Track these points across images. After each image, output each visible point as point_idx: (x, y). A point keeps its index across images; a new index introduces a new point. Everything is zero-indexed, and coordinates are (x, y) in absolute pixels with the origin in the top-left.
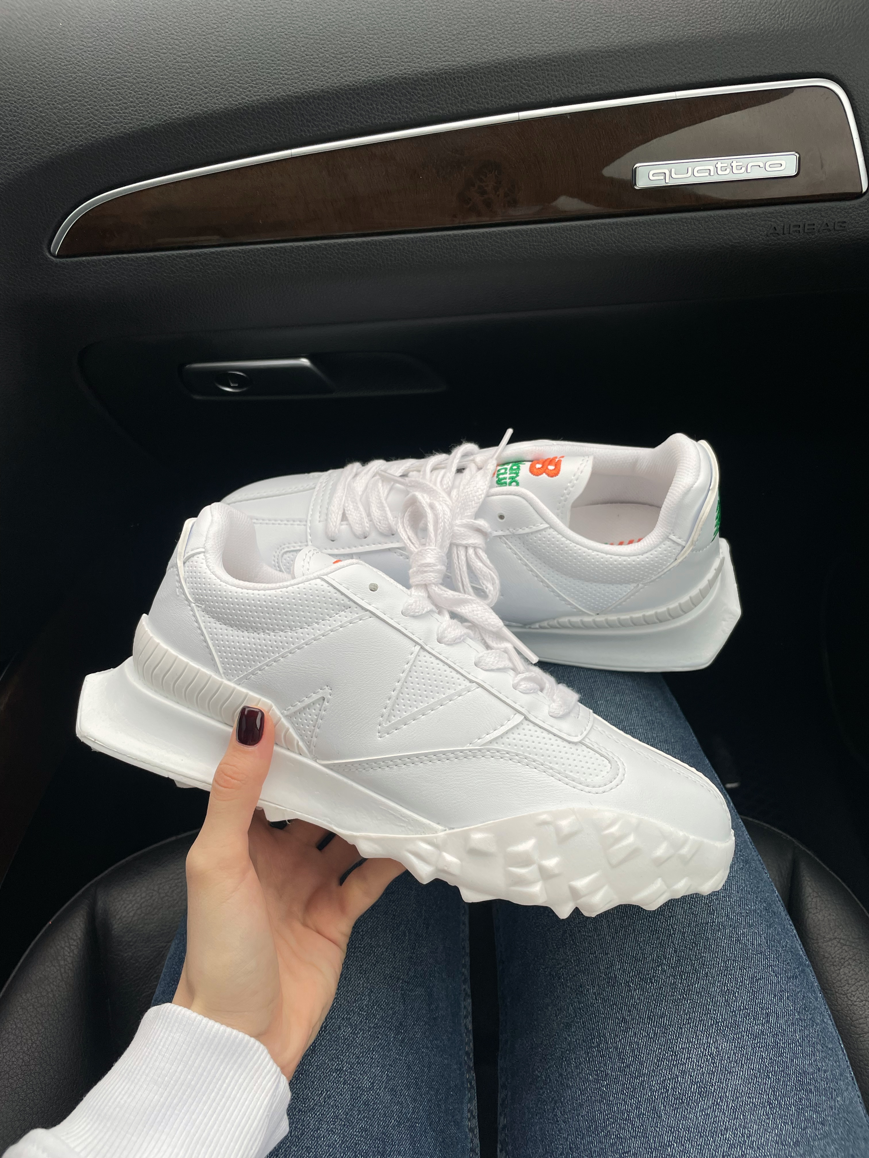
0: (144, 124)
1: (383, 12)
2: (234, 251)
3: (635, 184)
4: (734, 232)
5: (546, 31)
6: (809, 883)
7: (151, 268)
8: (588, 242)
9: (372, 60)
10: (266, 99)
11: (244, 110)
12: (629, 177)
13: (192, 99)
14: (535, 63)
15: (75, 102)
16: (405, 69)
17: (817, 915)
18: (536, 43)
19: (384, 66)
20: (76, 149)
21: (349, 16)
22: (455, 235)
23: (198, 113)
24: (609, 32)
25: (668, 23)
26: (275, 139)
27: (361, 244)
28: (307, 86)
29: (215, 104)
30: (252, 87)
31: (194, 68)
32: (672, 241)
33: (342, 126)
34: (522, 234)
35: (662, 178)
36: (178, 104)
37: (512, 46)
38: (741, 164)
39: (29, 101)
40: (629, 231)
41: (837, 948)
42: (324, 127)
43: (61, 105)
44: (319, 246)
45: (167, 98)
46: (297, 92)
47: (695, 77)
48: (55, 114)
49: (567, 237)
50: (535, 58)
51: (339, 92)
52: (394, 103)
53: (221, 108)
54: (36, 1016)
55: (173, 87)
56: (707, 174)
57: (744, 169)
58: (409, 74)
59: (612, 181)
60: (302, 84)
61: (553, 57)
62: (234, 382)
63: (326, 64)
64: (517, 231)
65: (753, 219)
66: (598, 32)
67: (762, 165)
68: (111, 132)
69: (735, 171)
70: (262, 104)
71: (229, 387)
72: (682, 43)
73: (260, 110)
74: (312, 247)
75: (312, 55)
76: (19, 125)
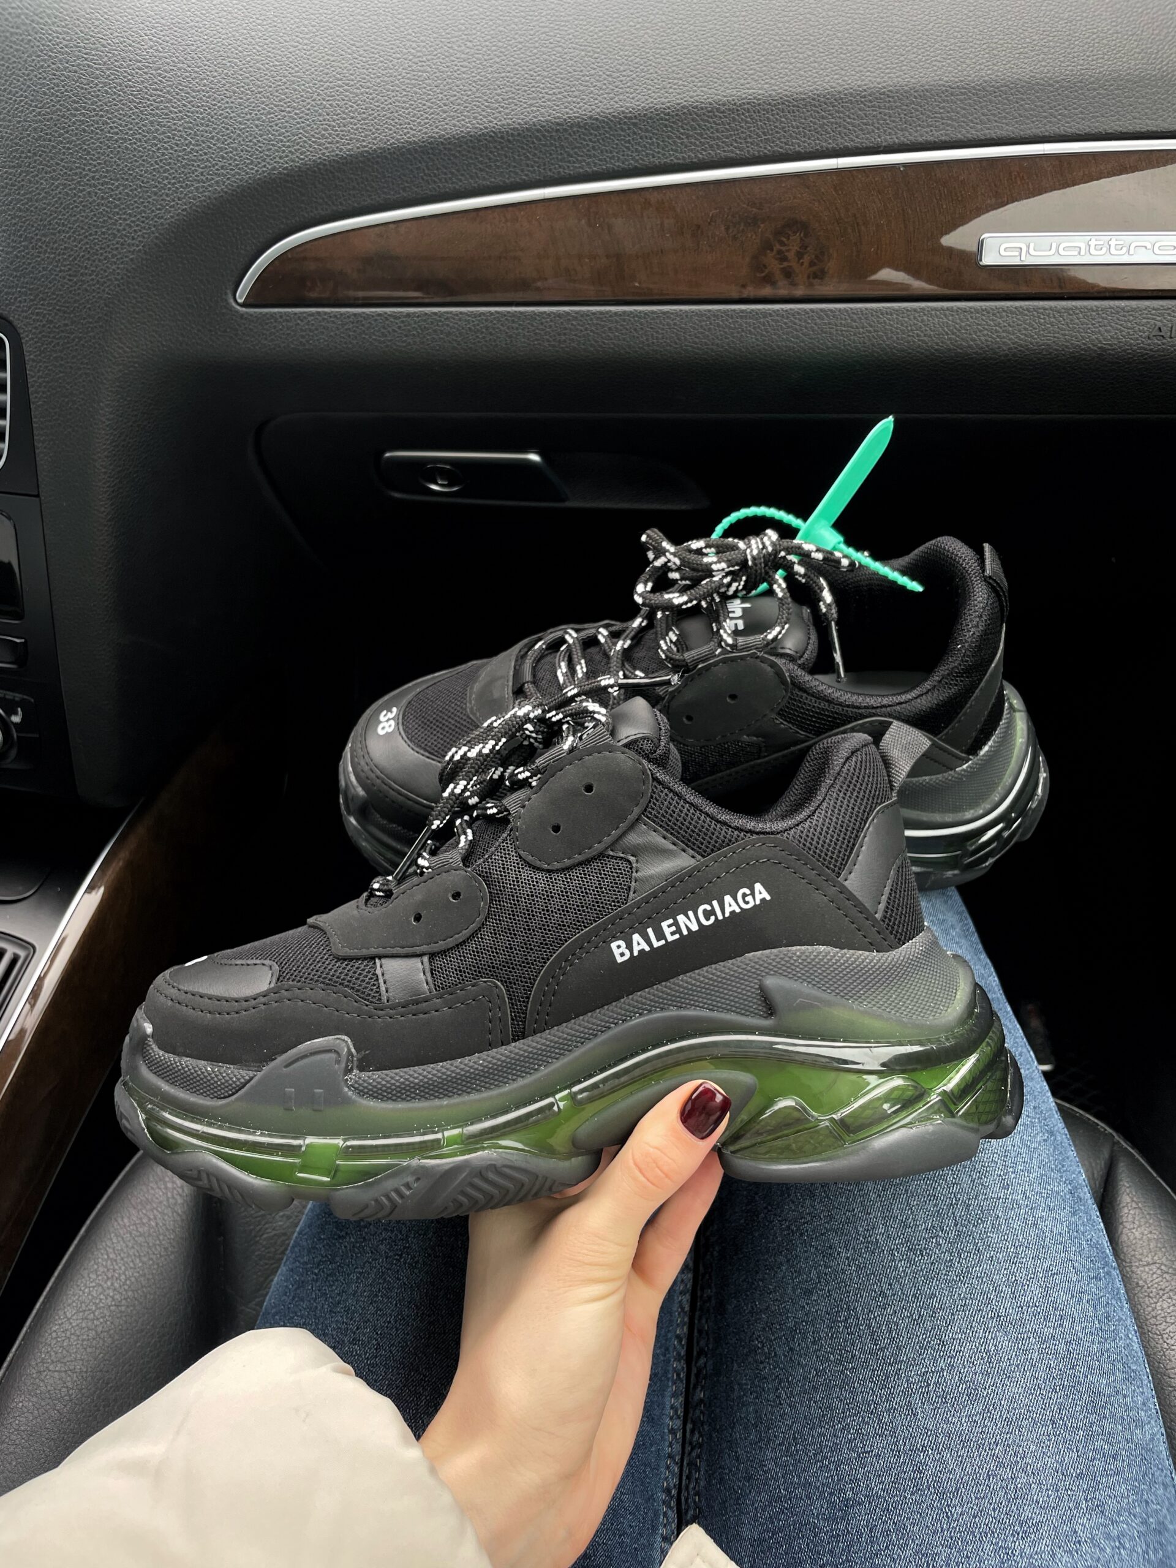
0: (365, 147)
1: (675, 21)
2: (461, 313)
3: (981, 260)
4: (1106, 331)
5: (882, 57)
6: (1128, 1190)
7: (357, 327)
8: (912, 330)
9: (656, 81)
10: (519, 124)
11: (491, 136)
12: (975, 249)
13: (427, 118)
14: (865, 97)
15: (283, 114)
16: (697, 96)
17: (1134, 1231)
18: (869, 71)
19: (671, 90)
20: (280, 173)
21: (631, 23)
22: (742, 311)
23: (432, 137)
24: (964, 62)
25: (1042, 56)
26: (526, 175)
27: (620, 315)
28: (571, 109)
29: (455, 126)
30: (502, 107)
31: (433, 79)
32: (1022, 337)
33: (611, 163)
34: (828, 316)
35: (1017, 254)
36: (409, 124)
37: (836, 74)
38: (1122, 242)
39: (226, 108)
40: (968, 319)
41: (1155, 1276)
42: (588, 164)
43: (266, 115)
44: (568, 313)
45: (396, 115)
46: (559, 117)
47: (1071, 128)
48: (257, 126)
49: (885, 323)
50: (865, 91)
51: (612, 121)
52: (679, 138)
53: (462, 132)
54: (133, 1247)
55: (404, 102)
56: (1076, 253)
57: (1125, 249)
58: (702, 103)
59: (950, 251)
60: (566, 108)
61: (889, 91)
62: (442, 479)
63: (599, 84)
64: (822, 310)
65: (1132, 315)
66: (949, 61)
67: (1149, 246)
68: (323, 154)
69: (1113, 251)
70: (513, 129)
71: (436, 483)
72: (1058, 82)
73: (510, 138)
74: (559, 315)
75: (581, 71)
76: (212, 138)
